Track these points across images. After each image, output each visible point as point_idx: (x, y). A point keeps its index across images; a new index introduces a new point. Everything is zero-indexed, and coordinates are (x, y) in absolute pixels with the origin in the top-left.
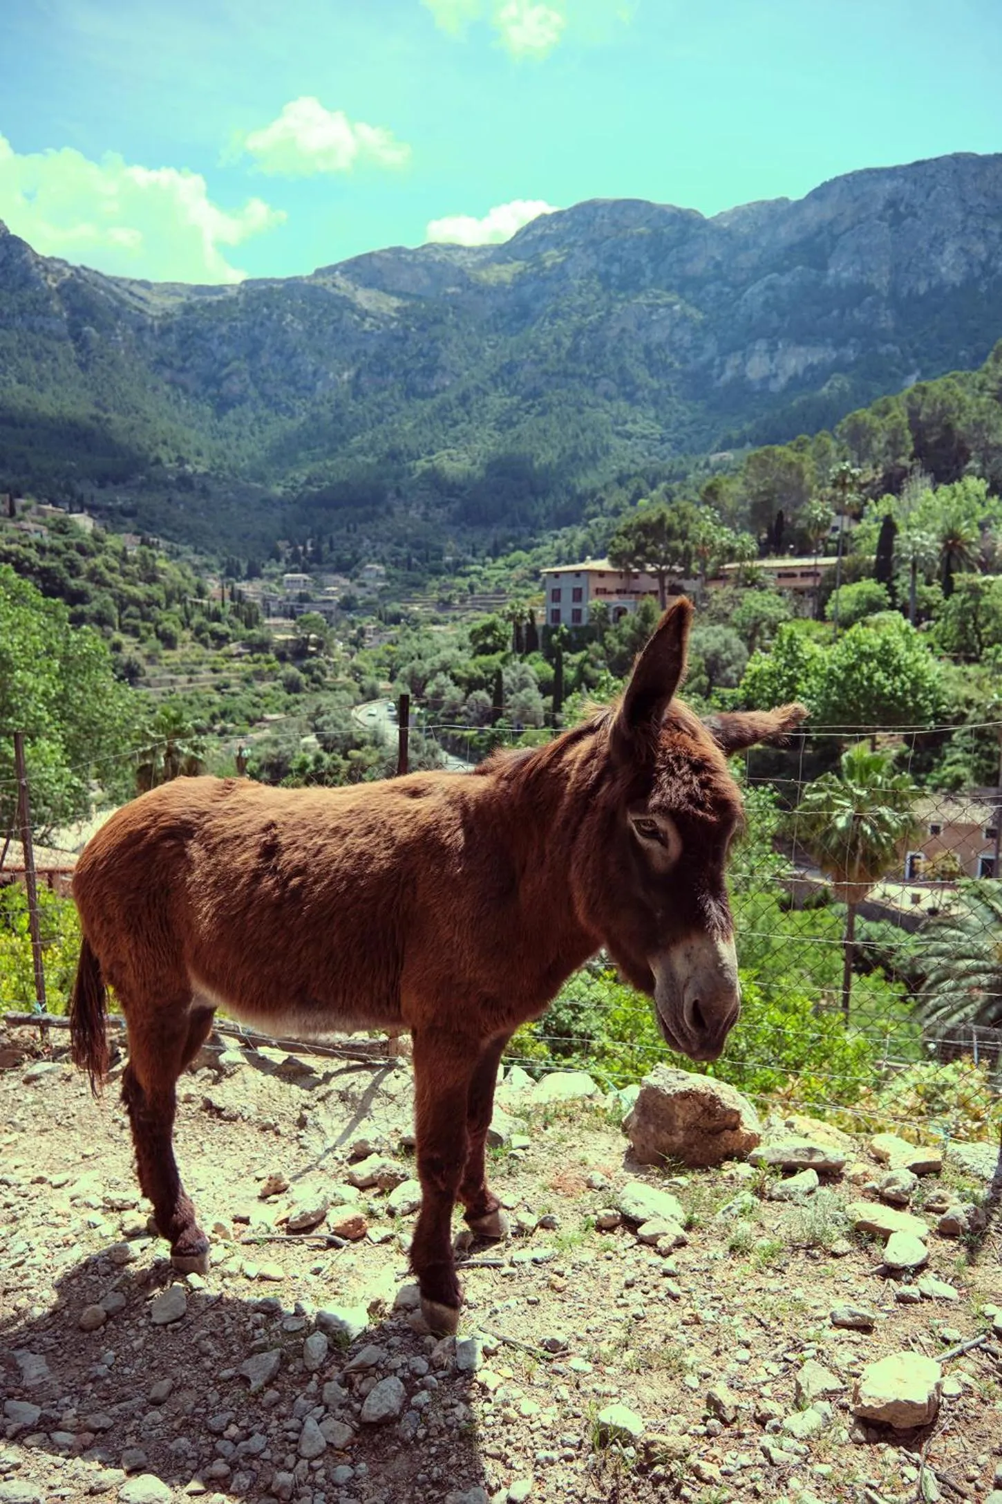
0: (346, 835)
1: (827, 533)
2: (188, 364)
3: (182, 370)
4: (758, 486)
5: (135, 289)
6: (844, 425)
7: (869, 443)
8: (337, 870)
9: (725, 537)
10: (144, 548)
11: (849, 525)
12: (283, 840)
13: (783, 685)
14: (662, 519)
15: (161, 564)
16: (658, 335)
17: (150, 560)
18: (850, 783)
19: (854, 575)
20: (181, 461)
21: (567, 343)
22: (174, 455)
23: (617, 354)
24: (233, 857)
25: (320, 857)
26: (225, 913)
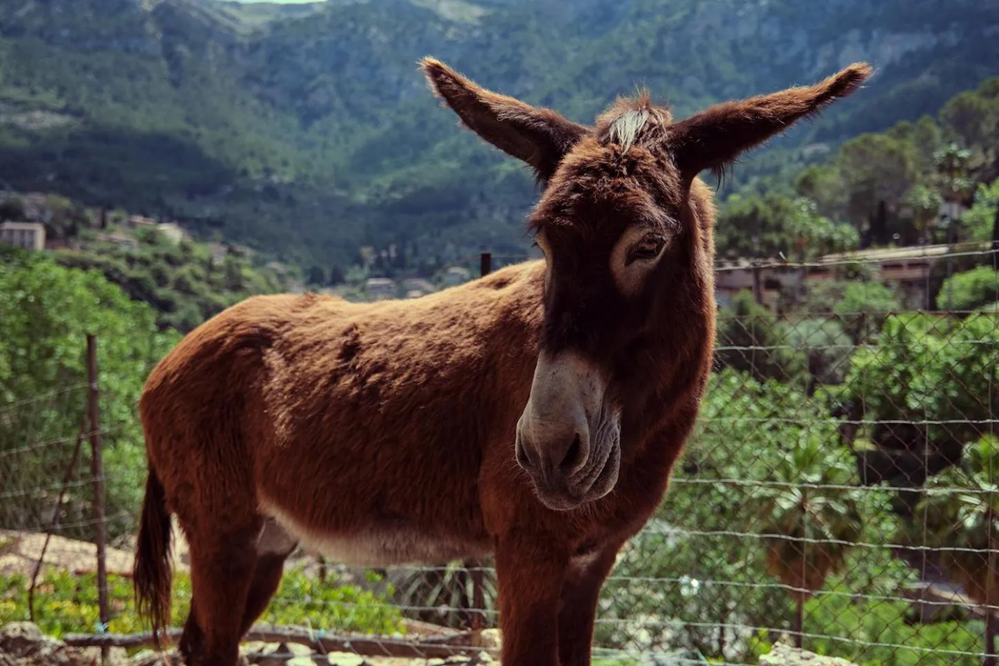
0: (428, 329)
1: (936, 221)
2: (276, 79)
3: (270, 84)
4: (857, 175)
5: (227, 9)
6: (948, 108)
7: (977, 127)
8: (417, 364)
9: (822, 228)
10: (231, 257)
11: (960, 213)
12: (364, 340)
13: (895, 382)
14: (755, 212)
15: (247, 272)
16: (745, 30)
17: (235, 269)
18: (977, 477)
19: (968, 264)
20: (268, 171)
21: (651, 42)
22: (260, 166)
23: (702, 51)
24: (312, 362)
25: (401, 351)
26: (301, 418)
